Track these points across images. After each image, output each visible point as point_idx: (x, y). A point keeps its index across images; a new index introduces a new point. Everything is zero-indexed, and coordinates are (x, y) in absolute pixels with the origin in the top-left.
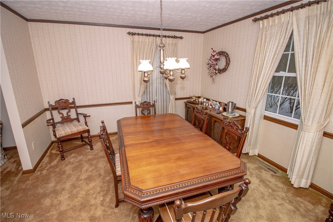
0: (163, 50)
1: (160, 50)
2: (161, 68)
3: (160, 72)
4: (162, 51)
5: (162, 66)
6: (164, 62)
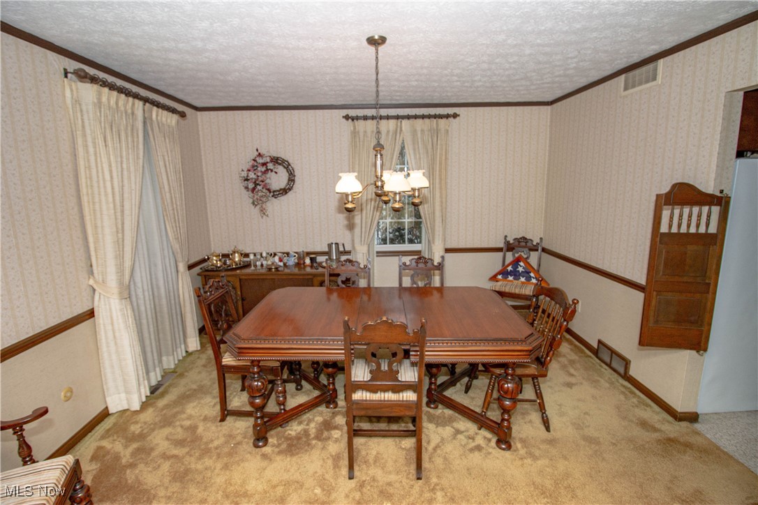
0: (381, 155)
1: (376, 155)
2: (377, 187)
3: (375, 193)
4: (379, 156)
5: (379, 184)
6: (381, 176)
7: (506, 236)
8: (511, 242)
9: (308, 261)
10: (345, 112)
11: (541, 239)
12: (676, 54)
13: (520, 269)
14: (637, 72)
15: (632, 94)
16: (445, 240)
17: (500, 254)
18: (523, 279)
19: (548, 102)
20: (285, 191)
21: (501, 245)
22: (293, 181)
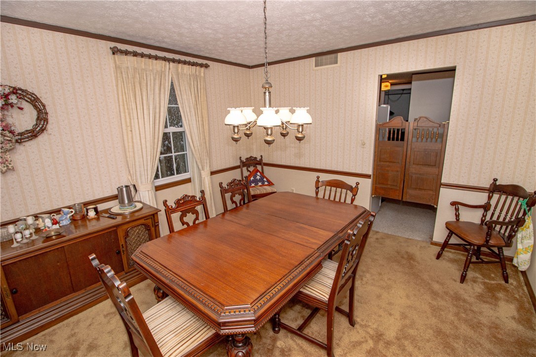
0: (270, 93)
1: (265, 93)
4: (267, 94)
7: (240, 158)
8: (245, 161)
9: (92, 214)
10: (113, 44)
11: (261, 156)
12: (349, 52)
13: (258, 177)
14: (324, 57)
15: (321, 69)
16: (210, 166)
17: (239, 170)
18: (260, 184)
19: (249, 66)
20: (33, 134)
21: (238, 163)
22: (46, 120)
